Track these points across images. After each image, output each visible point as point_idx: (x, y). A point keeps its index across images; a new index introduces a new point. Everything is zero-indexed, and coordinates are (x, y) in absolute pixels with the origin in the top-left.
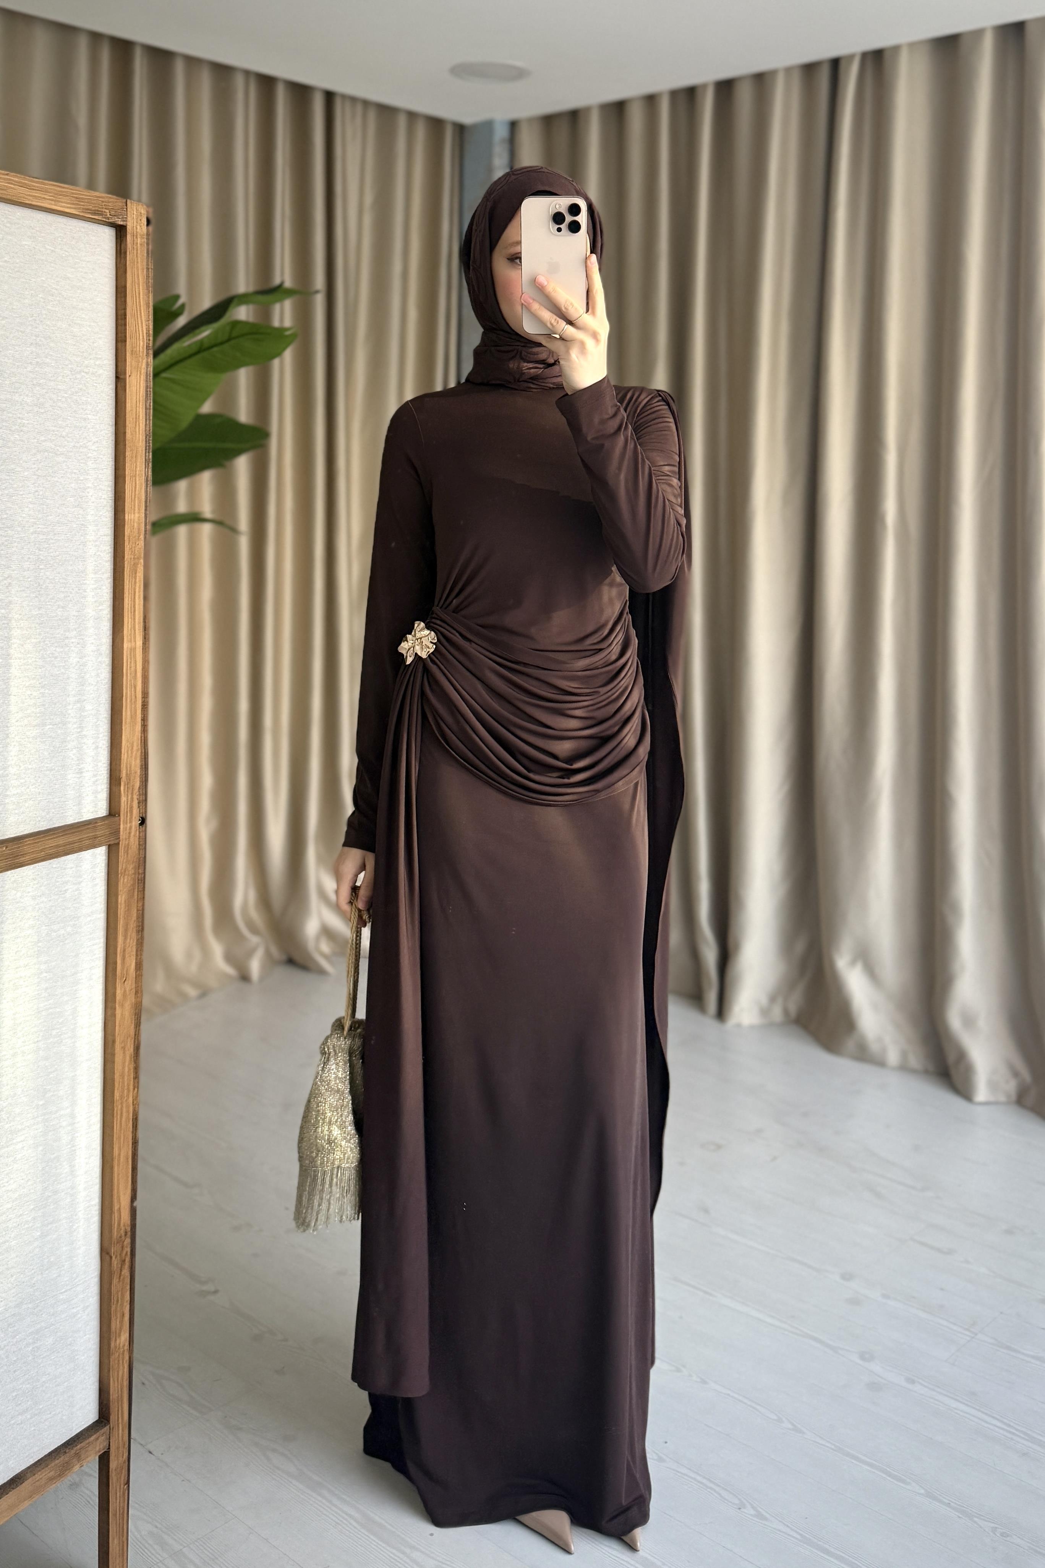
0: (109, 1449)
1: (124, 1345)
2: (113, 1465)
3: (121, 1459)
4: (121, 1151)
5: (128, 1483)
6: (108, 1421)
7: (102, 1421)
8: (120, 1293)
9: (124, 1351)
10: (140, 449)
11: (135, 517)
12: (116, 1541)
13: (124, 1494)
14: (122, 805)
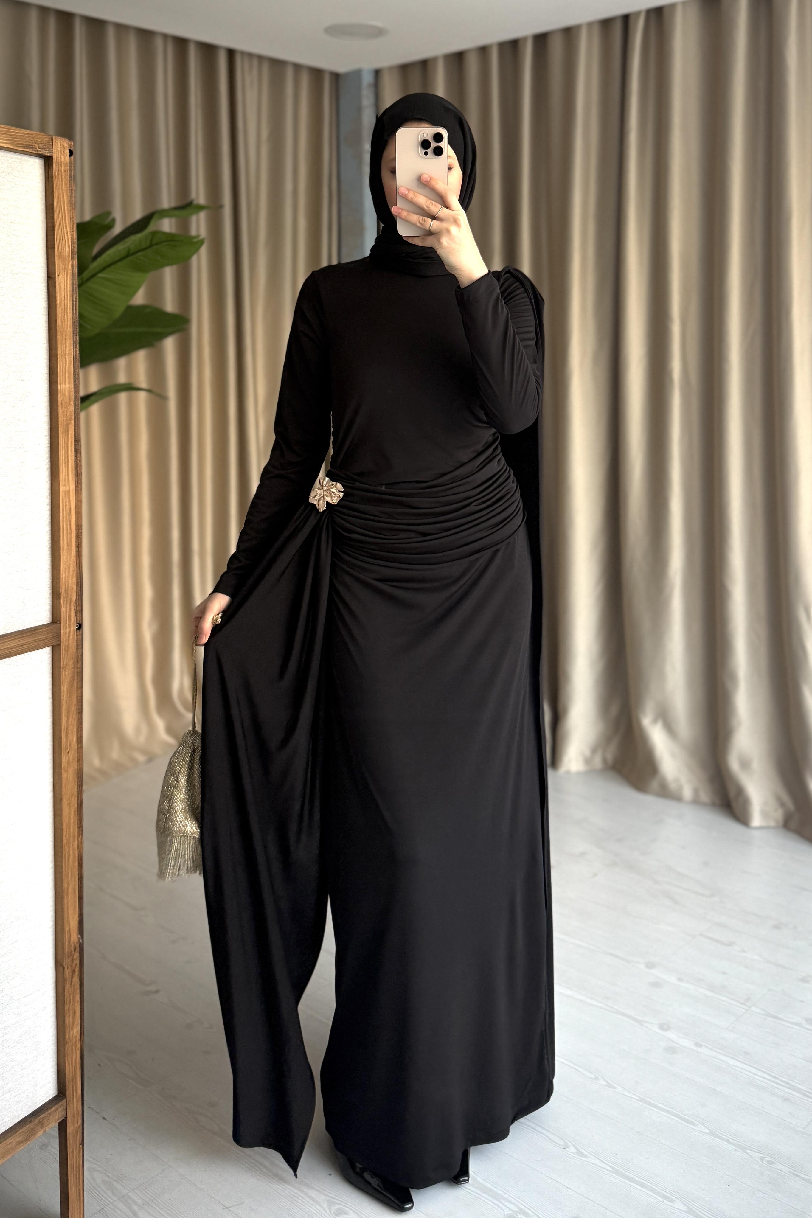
0: (66, 1117)
1: (76, 1037)
2: (70, 1129)
3: (76, 1124)
4: (71, 884)
5: (82, 1143)
6: (65, 1096)
7: (60, 1096)
8: (71, 997)
9: (76, 1041)
10: (69, 333)
11: (65, 387)
12: (74, 1189)
13: (79, 1152)
14: (62, 614)
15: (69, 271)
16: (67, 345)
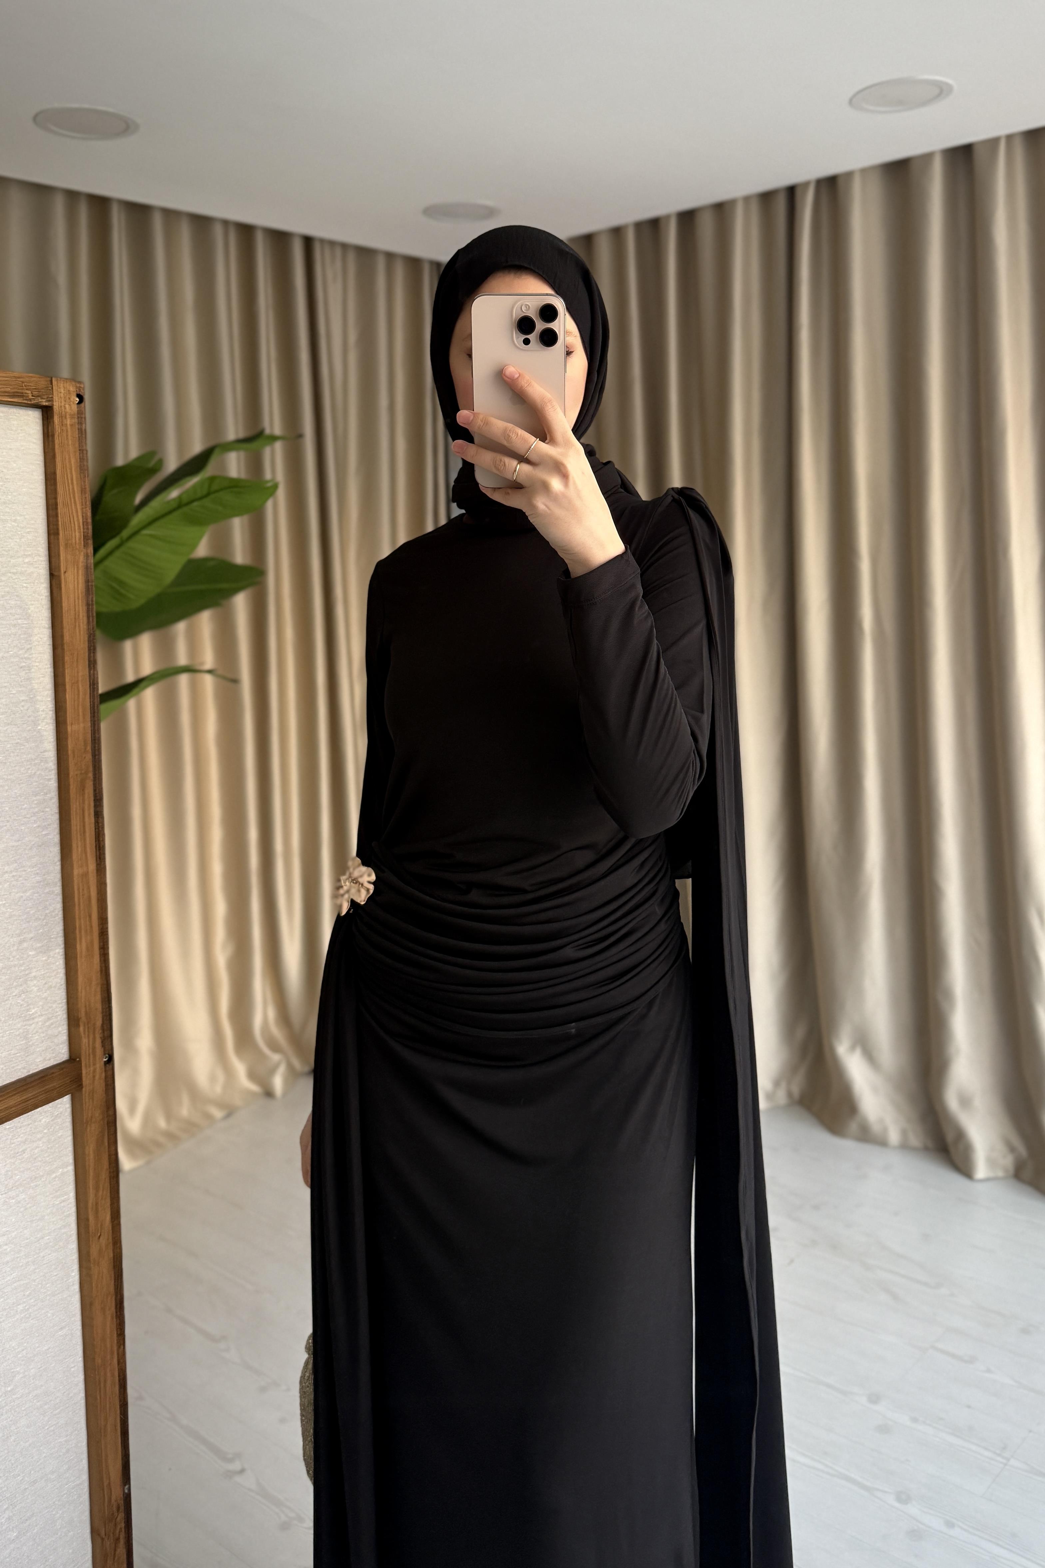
10: (82, 651)
11: (80, 728)
14: (84, 1047)
15: (81, 565)
16: (80, 668)
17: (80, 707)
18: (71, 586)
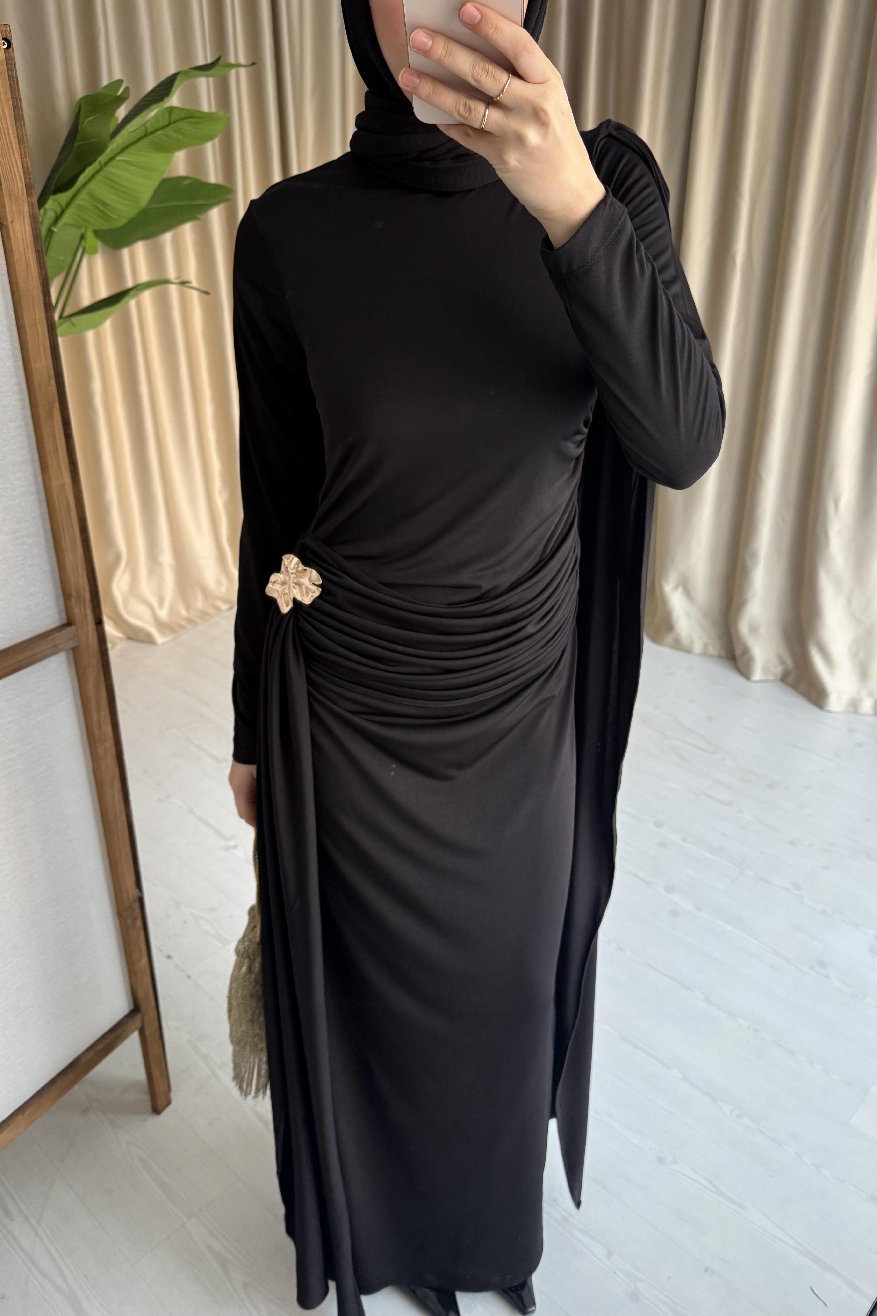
10: (37, 296)
11: (43, 365)
15: (27, 215)
16: (37, 312)
17: (41, 347)
18: (19, 235)
